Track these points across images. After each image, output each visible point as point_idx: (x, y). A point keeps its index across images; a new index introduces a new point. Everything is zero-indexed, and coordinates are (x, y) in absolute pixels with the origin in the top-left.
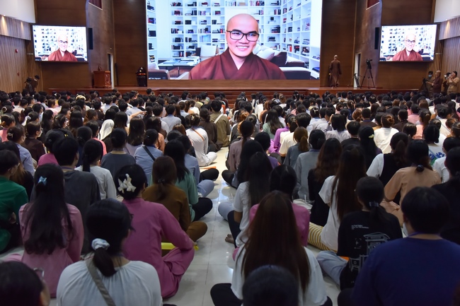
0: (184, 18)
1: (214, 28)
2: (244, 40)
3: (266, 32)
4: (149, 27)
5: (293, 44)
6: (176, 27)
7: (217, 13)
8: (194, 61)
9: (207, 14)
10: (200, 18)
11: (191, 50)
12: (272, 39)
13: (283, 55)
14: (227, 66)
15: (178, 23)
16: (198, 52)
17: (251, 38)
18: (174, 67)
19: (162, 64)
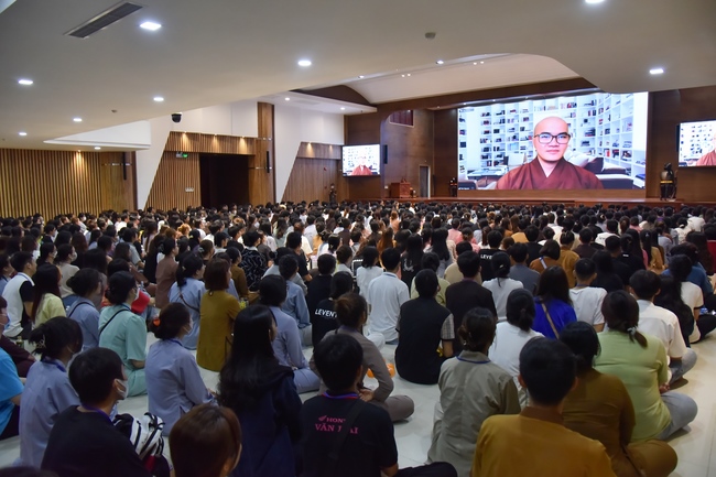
0: (493, 127)
1: (522, 135)
2: (554, 143)
3: (579, 134)
4: (461, 138)
5: (611, 148)
6: (485, 136)
7: (525, 119)
8: (502, 170)
9: (516, 121)
10: (508, 126)
11: (499, 159)
12: (586, 143)
13: (599, 161)
15: (487, 132)
16: (506, 161)
17: (561, 140)
18: (483, 177)
19: (471, 175)
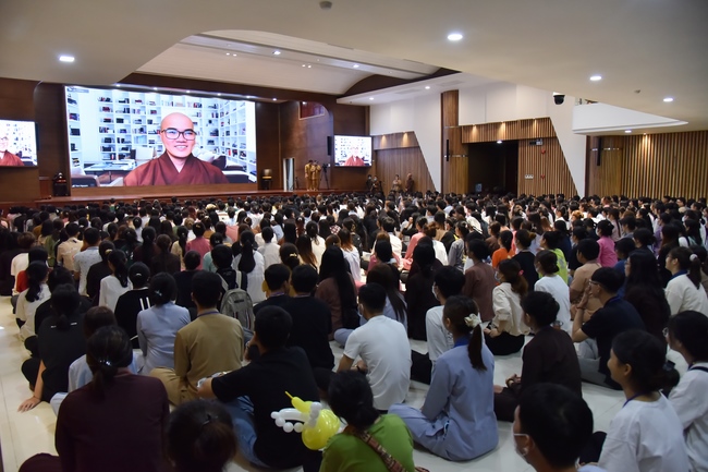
0: (115, 116)
1: (150, 128)
2: (181, 139)
3: (204, 133)
4: (71, 124)
5: (232, 148)
6: (105, 125)
7: (153, 112)
8: (129, 165)
9: (142, 113)
10: (134, 117)
11: (124, 152)
12: (211, 142)
13: (223, 159)
14: (166, 170)
15: (108, 121)
16: (133, 155)
17: (188, 137)
18: (105, 172)
19: (89, 169)
